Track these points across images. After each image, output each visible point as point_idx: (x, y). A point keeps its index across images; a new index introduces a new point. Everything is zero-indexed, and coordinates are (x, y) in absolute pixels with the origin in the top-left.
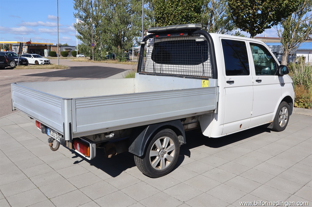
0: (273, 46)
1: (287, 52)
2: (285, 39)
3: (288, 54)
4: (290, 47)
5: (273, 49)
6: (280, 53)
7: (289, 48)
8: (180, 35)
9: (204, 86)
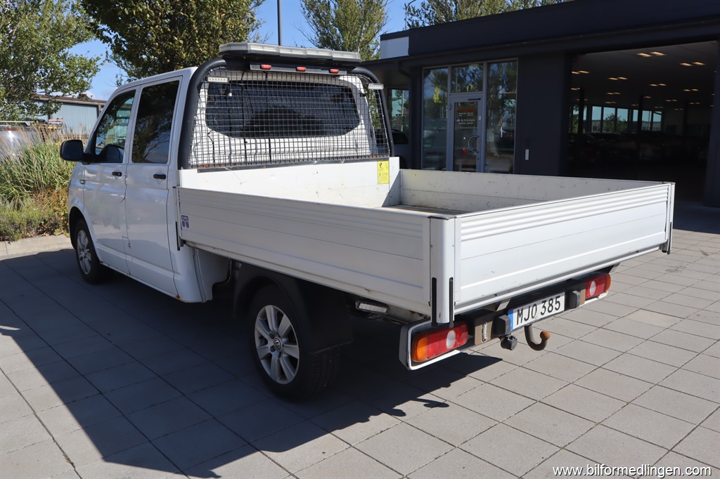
8: (330, 72)
9: (382, 173)
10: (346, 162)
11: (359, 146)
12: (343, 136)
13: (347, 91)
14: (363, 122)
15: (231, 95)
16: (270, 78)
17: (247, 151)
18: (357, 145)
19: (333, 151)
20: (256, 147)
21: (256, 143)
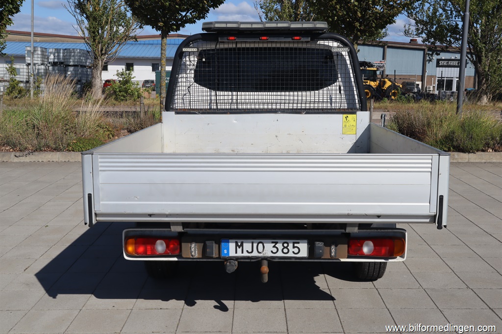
0: (55, 49)
1: (100, 62)
2: (94, 37)
3: (102, 66)
4: (103, 52)
5: (56, 54)
6: (71, 63)
7: (102, 54)
8: (292, 39)
9: (347, 125)
10: (307, 113)
11: (333, 101)
12: (316, 92)
13: (328, 54)
14: (340, 79)
15: (204, 60)
16: (239, 46)
17: (218, 101)
18: (331, 99)
19: (306, 103)
20: (232, 98)
21: (232, 95)
